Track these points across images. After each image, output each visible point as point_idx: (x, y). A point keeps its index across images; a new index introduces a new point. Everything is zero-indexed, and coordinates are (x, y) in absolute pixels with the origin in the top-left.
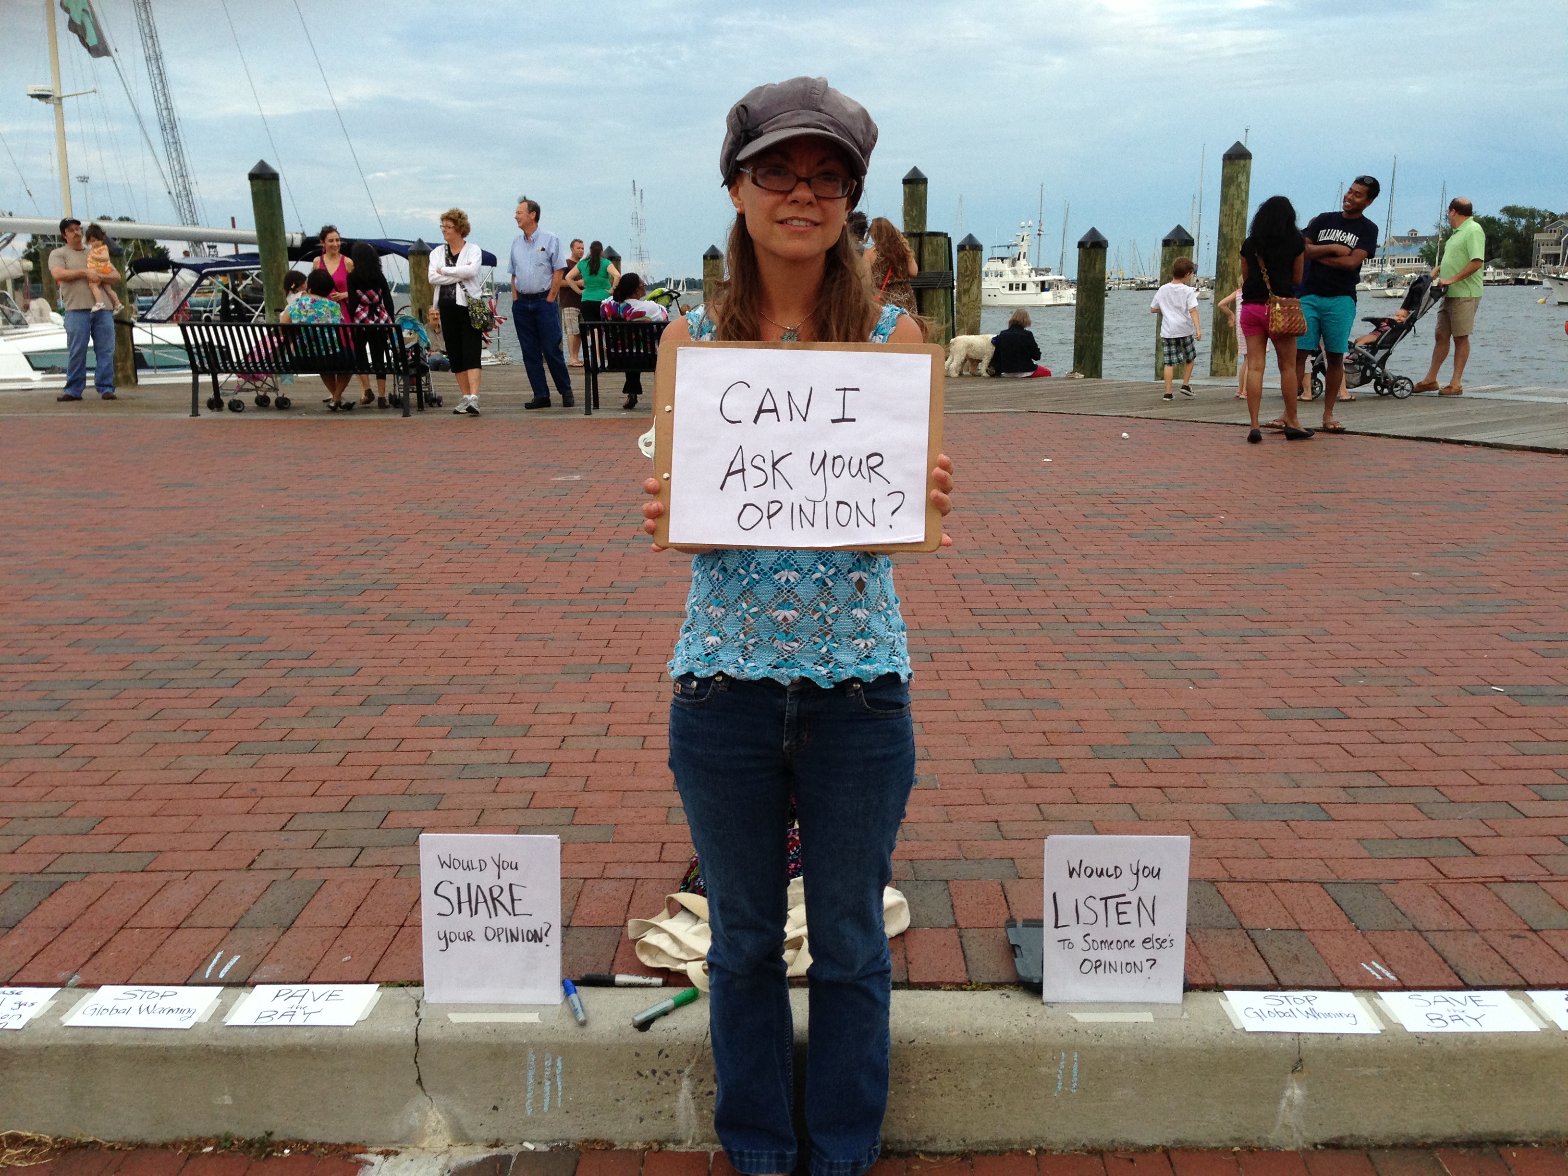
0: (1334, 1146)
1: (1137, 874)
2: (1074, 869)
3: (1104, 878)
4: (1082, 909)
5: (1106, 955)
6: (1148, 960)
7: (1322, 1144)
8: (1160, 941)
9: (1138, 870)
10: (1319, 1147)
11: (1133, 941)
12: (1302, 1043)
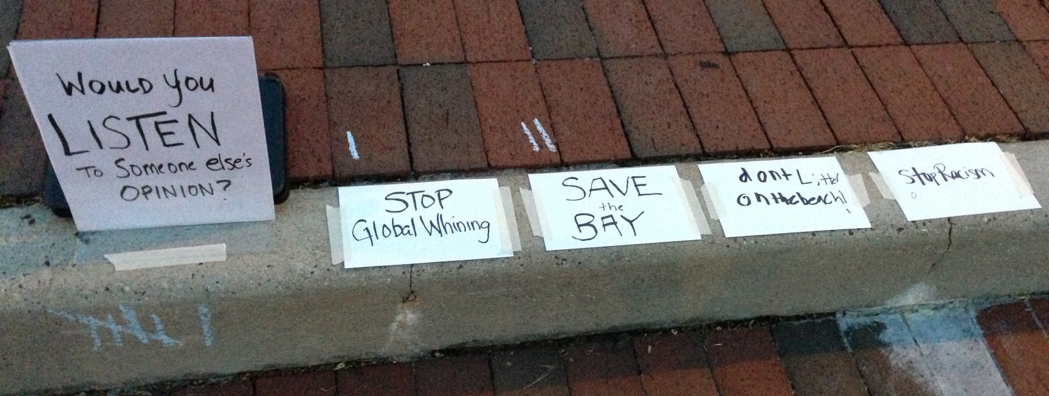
0: (454, 352)
1: (177, 86)
2: (71, 85)
3: (125, 94)
4: (100, 131)
5: (152, 180)
6: (218, 182)
7: (441, 351)
8: (232, 162)
9: (178, 82)
10: (437, 354)
11: (192, 164)
12: (415, 276)
